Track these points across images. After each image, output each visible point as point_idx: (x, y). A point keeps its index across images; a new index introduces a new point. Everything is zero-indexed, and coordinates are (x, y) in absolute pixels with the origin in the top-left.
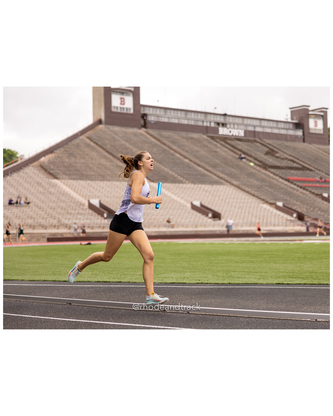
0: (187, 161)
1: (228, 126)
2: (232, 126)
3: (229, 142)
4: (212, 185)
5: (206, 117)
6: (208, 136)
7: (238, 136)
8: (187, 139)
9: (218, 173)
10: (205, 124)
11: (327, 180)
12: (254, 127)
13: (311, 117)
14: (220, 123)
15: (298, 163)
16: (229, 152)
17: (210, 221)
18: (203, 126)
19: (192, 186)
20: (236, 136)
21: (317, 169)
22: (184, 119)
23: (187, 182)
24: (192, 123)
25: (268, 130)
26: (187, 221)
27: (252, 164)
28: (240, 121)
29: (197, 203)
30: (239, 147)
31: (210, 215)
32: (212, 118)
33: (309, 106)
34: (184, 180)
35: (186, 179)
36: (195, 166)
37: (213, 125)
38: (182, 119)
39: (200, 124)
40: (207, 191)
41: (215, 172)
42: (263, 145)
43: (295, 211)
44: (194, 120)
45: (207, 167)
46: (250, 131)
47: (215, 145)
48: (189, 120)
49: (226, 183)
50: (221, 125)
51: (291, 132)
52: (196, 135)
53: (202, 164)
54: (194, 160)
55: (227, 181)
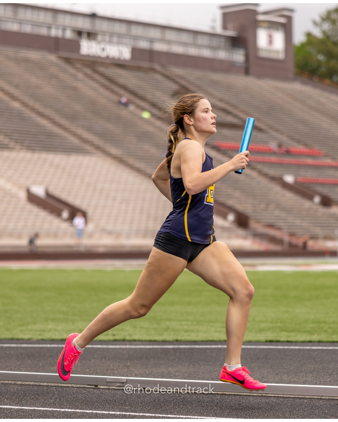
0: (16, 105)
1: (100, 38)
2: (107, 38)
3: (102, 69)
4: (69, 155)
5: (55, 18)
6: (60, 58)
7: (119, 59)
8: (18, 61)
9: (80, 131)
10: (54, 33)
11: (292, 150)
12: (152, 41)
13: (261, 27)
14: (84, 32)
15: (235, 116)
16: (101, 90)
17: (65, 226)
18: (49, 38)
19: (28, 155)
20: (113, 59)
21: (271, 128)
22: (12, 22)
23: (18, 147)
24: (27, 29)
25: (178, 49)
26: (20, 225)
27: (146, 115)
28: (121, 29)
29: (39, 191)
30: (122, 81)
31: (65, 214)
32: (67, 21)
33: (257, 5)
34: (12, 144)
35: (17, 142)
36: (33, 115)
37: (69, 34)
38: (5, 21)
39: (43, 31)
40: (57, 167)
41: (74, 128)
42: (168, 77)
43: (231, 209)
44: (32, 25)
45: (58, 119)
46: (142, 51)
47: (74, 76)
48: (21, 23)
49: (95, 151)
50: (85, 36)
51: (222, 55)
52: (34, 55)
53: (47, 112)
54: (31, 103)
55: (98, 148)
